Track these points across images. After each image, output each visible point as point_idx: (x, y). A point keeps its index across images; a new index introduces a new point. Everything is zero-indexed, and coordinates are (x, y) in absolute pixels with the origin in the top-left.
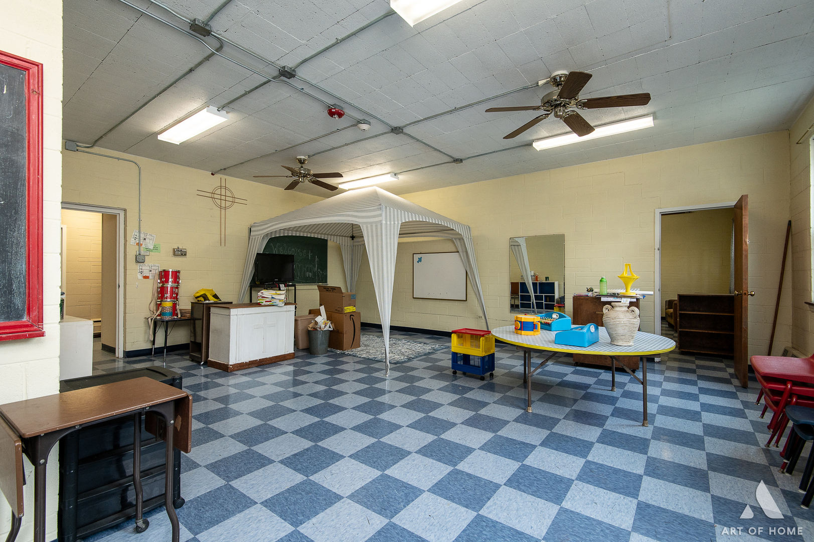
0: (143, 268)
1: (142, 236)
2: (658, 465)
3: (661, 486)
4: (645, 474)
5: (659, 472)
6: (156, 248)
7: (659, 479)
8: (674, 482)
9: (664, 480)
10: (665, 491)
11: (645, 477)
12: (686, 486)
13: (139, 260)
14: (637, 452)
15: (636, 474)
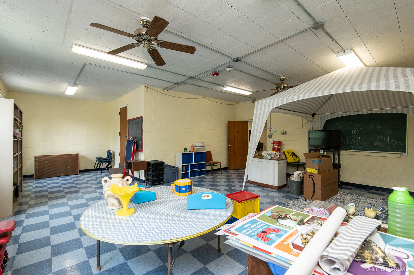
0: (271, 139)
1: (271, 127)
2: (77, 245)
3: (71, 237)
4: (80, 238)
5: (74, 242)
6: (275, 132)
7: (73, 240)
8: (67, 242)
9: (71, 240)
10: (69, 236)
11: (79, 237)
12: (61, 243)
13: (270, 136)
14: (90, 246)
15: (83, 236)
